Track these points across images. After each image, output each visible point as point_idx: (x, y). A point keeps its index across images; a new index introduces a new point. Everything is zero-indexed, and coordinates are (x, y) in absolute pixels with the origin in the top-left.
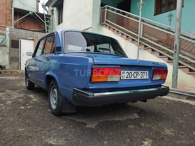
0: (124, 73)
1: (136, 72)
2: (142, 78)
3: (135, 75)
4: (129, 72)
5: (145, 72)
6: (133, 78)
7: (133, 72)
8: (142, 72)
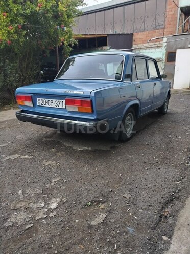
0: (39, 100)
1: (50, 100)
2: (57, 107)
3: (50, 103)
4: (43, 99)
5: (61, 101)
6: (47, 105)
7: (47, 100)
8: (57, 100)
